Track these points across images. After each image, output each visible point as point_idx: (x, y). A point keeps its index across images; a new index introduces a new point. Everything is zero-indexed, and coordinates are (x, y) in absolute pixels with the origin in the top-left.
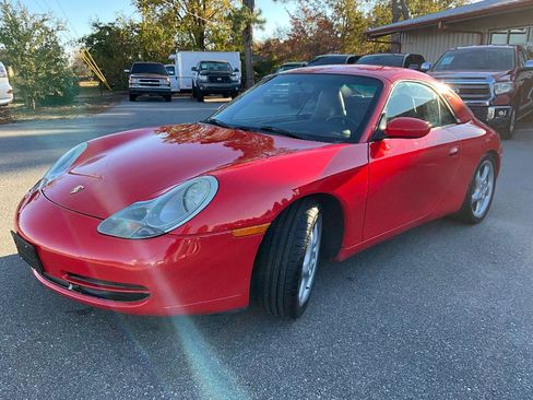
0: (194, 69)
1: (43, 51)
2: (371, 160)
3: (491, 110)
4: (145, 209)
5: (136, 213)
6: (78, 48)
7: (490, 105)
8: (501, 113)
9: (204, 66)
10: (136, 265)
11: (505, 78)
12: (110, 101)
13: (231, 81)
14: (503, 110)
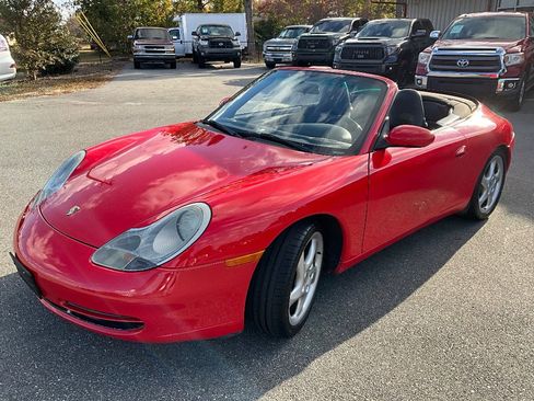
0: (194, 33)
1: (40, 20)
2: (374, 171)
3: (501, 82)
4: (138, 239)
5: (129, 242)
6: (73, 11)
7: (500, 77)
8: (511, 85)
9: (205, 31)
10: (134, 297)
11: (516, 48)
12: (111, 69)
13: (232, 46)
14: (513, 82)
